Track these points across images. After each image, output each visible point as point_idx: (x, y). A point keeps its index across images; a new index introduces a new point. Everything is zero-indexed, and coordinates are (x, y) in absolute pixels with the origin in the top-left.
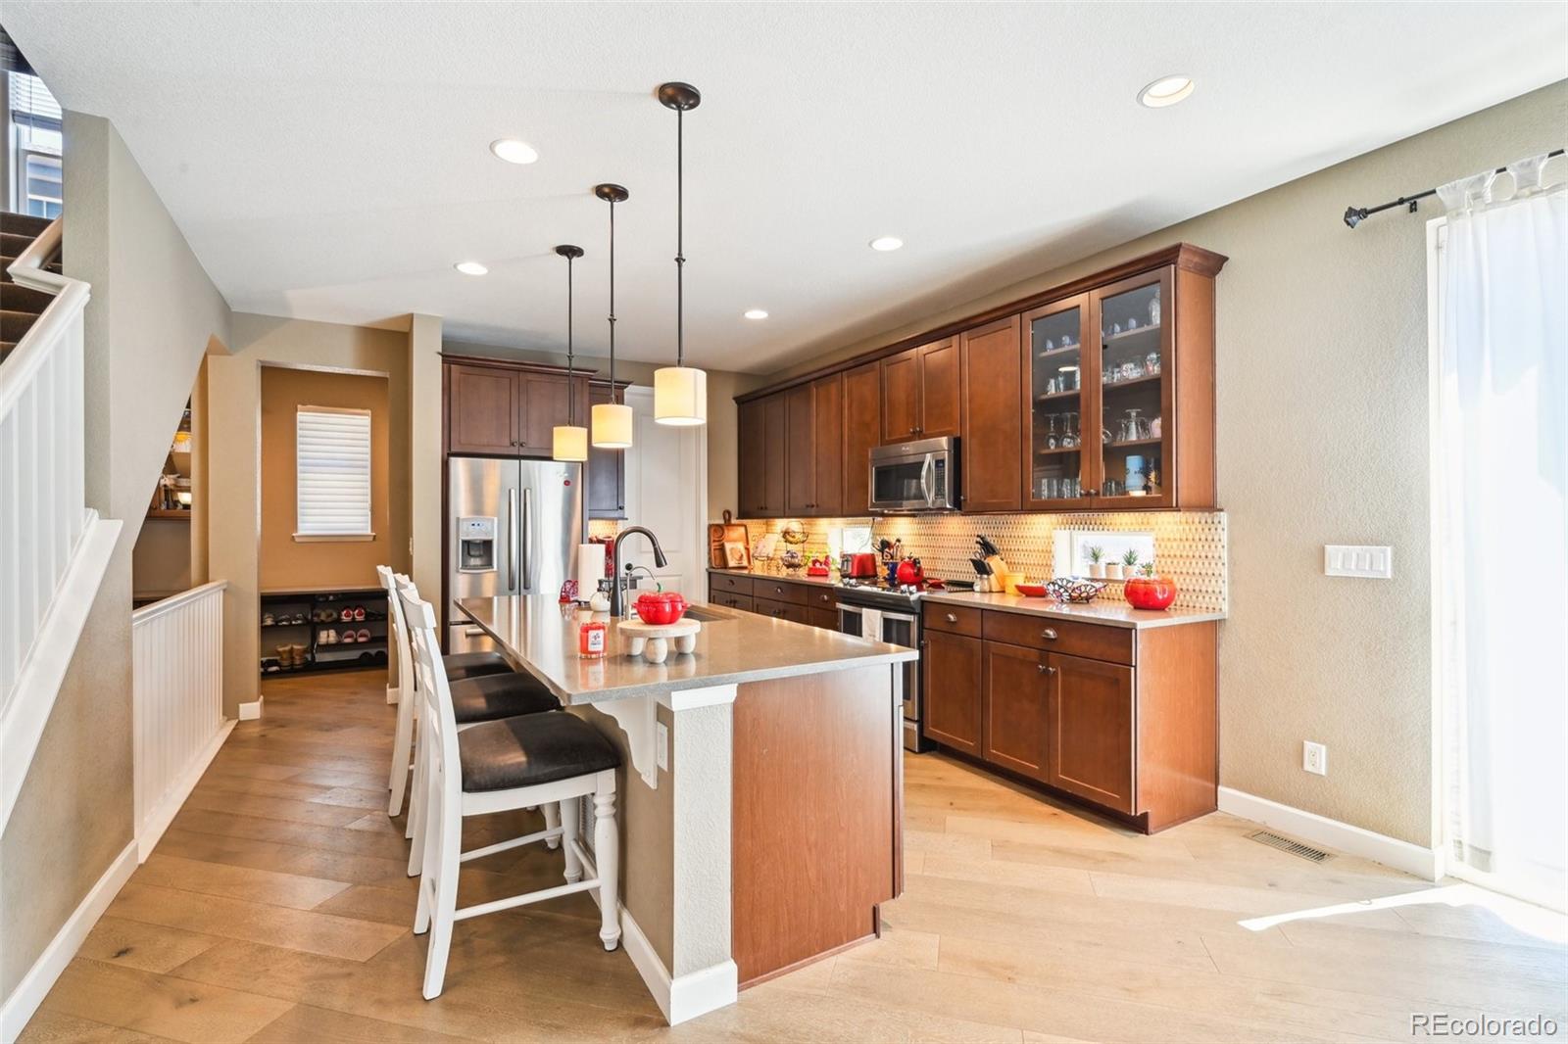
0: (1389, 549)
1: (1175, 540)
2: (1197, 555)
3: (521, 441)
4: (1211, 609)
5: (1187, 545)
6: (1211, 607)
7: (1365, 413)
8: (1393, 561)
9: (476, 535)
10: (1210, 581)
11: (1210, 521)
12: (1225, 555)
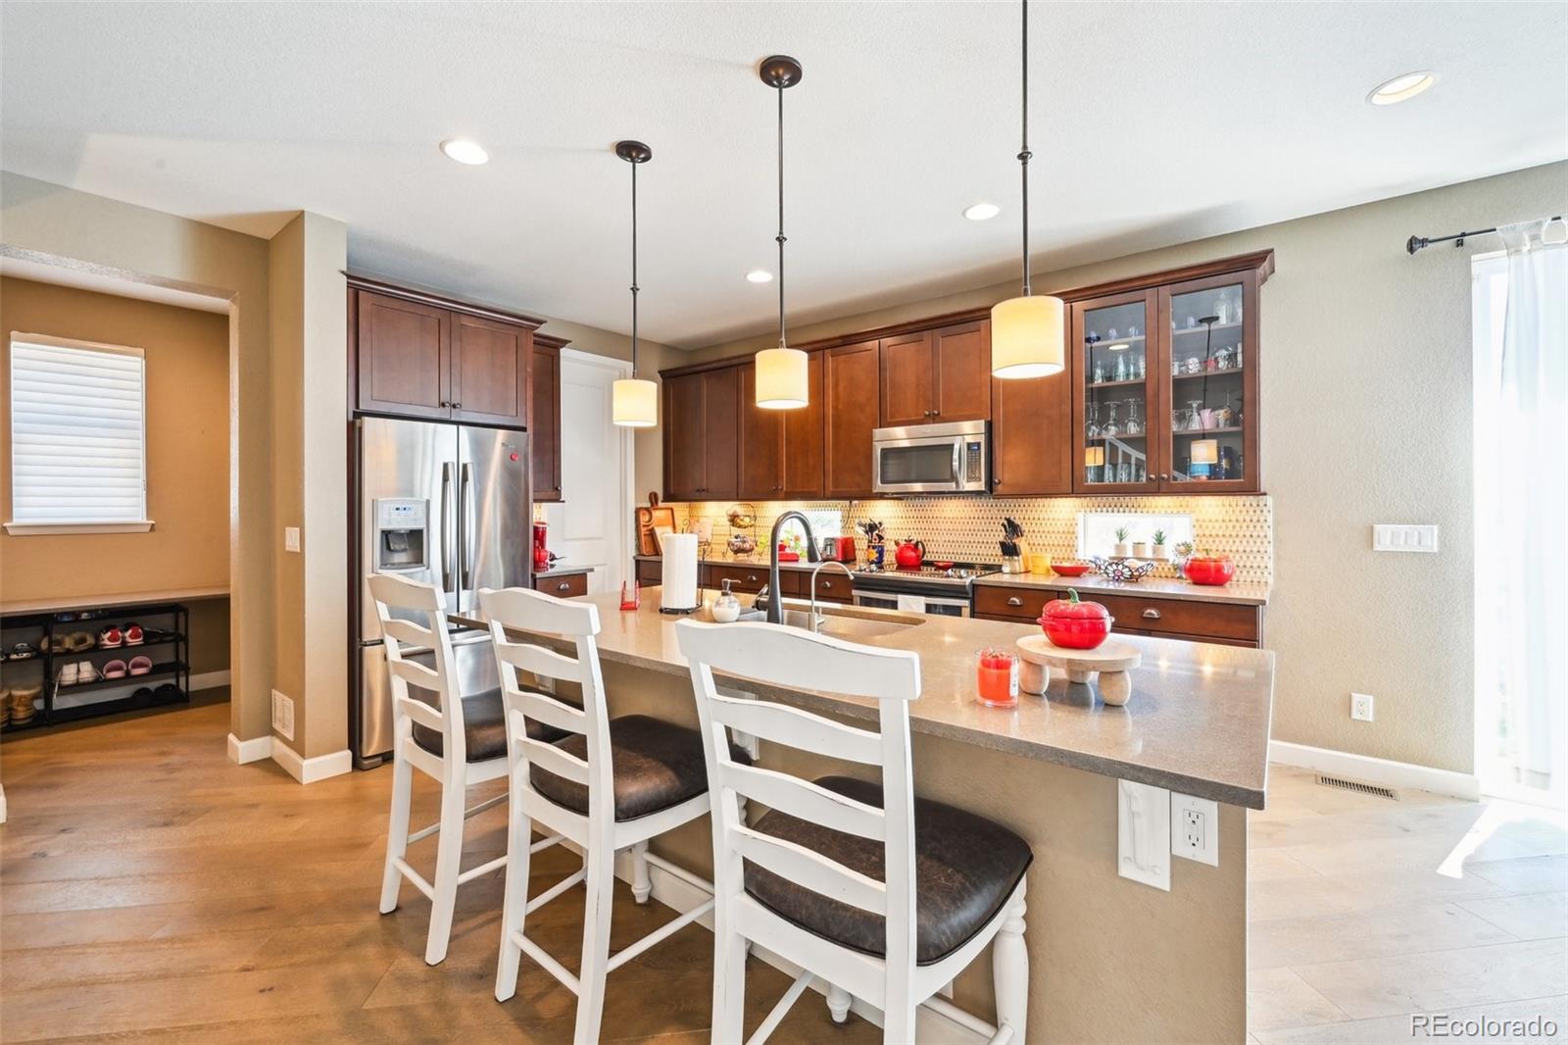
0: (1436, 528)
1: (1217, 521)
2: (1241, 534)
3: (453, 402)
4: (1255, 583)
5: (1230, 525)
6: (1256, 580)
7: (1413, 412)
8: (1439, 538)
9: (402, 523)
10: (1255, 557)
11: (1254, 504)
12: (1270, 534)
